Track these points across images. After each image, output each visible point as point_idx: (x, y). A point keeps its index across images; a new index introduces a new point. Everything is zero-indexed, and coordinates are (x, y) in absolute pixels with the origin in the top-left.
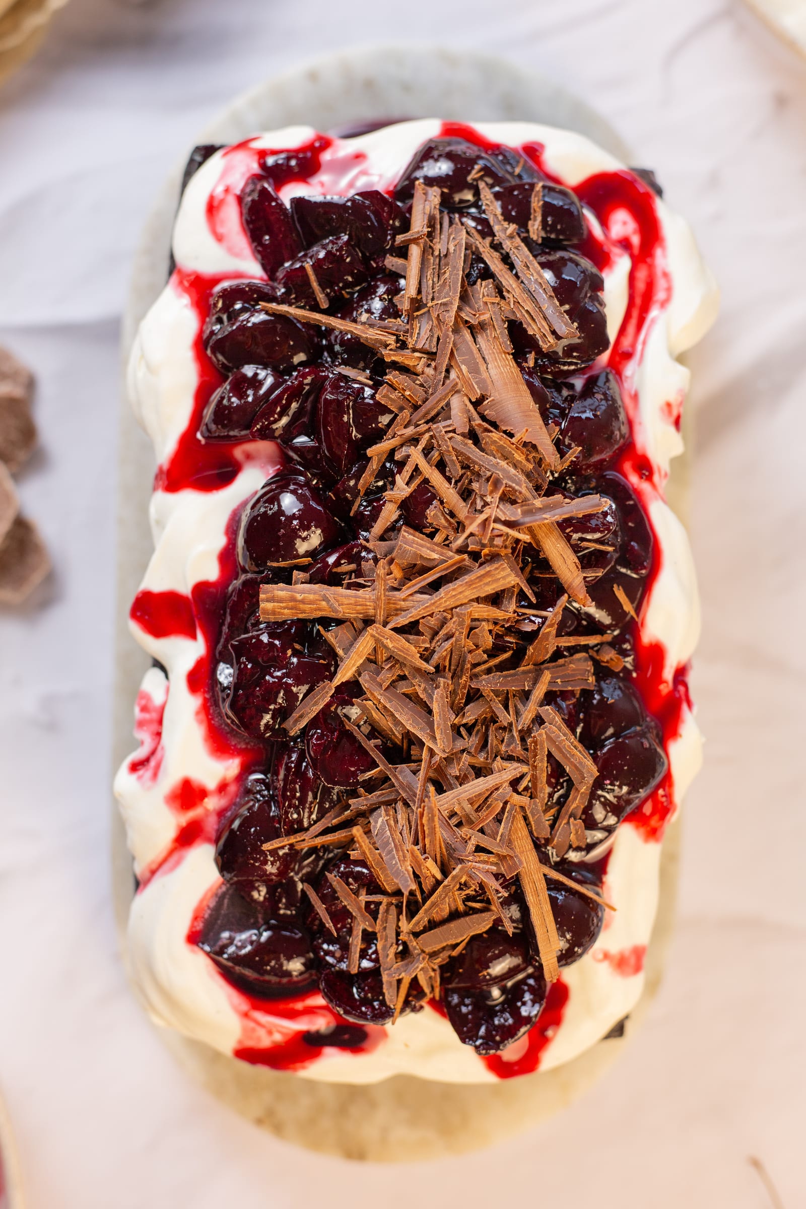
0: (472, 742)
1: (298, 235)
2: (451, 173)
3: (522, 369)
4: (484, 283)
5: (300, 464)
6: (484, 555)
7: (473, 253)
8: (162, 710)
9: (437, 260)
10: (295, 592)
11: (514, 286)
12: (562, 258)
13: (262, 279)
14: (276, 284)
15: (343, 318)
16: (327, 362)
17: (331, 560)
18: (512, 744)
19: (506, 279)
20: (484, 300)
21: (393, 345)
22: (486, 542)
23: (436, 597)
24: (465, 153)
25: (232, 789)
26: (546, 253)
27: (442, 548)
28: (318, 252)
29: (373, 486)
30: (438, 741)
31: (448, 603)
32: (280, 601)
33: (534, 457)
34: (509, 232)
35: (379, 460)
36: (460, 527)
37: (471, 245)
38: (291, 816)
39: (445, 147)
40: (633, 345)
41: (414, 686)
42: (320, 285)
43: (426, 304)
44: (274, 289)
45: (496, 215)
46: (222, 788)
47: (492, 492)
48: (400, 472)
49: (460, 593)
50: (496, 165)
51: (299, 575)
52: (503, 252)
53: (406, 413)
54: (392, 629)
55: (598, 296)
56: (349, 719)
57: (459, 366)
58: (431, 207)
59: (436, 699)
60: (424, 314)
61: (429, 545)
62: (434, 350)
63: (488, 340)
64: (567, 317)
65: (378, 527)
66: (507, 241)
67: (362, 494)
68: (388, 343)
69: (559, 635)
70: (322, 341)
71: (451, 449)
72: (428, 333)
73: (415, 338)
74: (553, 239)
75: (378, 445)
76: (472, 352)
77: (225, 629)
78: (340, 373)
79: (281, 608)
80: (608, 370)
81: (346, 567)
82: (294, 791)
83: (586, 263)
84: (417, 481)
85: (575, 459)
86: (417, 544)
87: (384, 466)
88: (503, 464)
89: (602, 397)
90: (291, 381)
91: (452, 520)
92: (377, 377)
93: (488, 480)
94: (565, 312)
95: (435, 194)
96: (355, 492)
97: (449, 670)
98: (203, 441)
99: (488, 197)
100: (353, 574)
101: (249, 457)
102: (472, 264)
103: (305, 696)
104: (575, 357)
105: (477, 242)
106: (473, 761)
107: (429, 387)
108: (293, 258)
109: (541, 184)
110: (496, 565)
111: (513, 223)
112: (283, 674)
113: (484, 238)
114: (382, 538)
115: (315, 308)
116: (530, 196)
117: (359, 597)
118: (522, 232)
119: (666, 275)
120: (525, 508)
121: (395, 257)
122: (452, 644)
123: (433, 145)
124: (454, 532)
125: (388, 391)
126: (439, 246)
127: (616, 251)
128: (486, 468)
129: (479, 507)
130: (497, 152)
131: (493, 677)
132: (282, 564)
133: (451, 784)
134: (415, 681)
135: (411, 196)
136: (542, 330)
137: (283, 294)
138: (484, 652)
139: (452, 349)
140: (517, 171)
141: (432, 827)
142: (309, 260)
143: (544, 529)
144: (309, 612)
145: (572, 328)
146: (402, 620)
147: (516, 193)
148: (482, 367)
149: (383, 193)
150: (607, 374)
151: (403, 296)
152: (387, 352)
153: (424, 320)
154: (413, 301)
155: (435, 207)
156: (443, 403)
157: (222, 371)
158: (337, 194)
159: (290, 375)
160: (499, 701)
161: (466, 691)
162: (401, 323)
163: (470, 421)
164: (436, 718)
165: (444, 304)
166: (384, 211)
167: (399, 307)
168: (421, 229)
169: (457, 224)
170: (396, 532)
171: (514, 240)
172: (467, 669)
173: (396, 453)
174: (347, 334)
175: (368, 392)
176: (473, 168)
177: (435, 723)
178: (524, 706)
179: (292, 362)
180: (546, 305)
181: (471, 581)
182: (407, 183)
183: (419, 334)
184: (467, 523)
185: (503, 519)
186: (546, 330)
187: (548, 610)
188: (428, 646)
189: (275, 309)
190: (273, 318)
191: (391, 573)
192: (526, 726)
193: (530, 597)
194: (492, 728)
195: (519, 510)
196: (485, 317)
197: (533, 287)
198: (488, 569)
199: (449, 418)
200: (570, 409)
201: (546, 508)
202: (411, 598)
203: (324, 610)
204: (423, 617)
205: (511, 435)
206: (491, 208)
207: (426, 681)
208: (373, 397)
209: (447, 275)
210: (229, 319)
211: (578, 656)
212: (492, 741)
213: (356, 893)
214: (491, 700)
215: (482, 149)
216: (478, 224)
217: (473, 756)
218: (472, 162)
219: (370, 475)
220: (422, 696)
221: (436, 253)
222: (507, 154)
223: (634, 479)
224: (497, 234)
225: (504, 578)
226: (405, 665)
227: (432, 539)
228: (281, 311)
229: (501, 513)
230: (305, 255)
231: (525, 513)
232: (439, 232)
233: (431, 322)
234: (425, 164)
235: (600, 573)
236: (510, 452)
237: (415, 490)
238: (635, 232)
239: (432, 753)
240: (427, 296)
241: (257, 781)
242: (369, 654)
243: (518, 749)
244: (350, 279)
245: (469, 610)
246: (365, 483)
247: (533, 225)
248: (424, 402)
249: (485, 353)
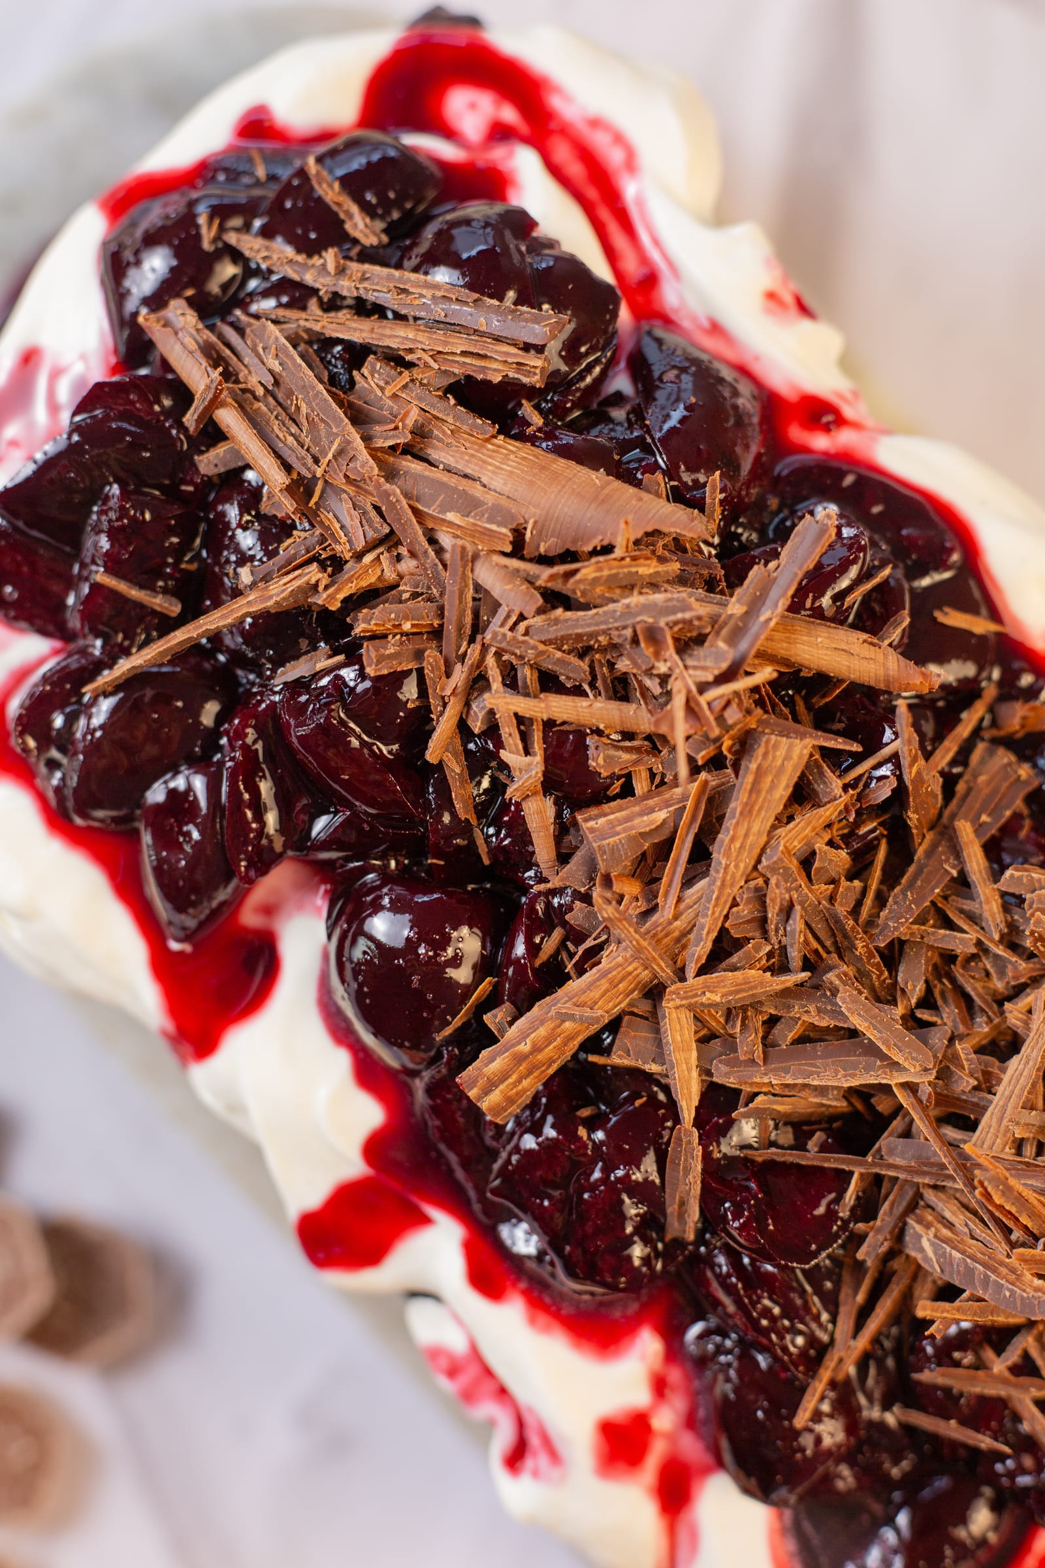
0: (949, 1015)
1: (47, 545)
2: (175, 263)
3: (532, 440)
4: (365, 371)
5: (348, 859)
6: (729, 750)
7: (310, 343)
8: (475, 1353)
9: (270, 399)
10: (514, 1045)
11: (411, 336)
12: (439, 234)
13: (56, 652)
14: (81, 642)
15: (217, 604)
16: (253, 684)
17: (520, 949)
18: (1005, 967)
19: (390, 336)
20: (388, 393)
21: (324, 579)
22: (716, 732)
23: (717, 872)
24: (167, 217)
25: (675, 1375)
26: (410, 248)
27: (659, 794)
28: (96, 545)
29: (479, 795)
30: (906, 1065)
31: (742, 865)
32: (504, 1076)
33: (665, 547)
34: (331, 267)
35: (455, 754)
36: (656, 743)
37: (297, 334)
38: (795, 1346)
39: (132, 235)
40: (644, 259)
41: (799, 1018)
42: (142, 587)
43: (314, 476)
44: (84, 652)
45: (291, 261)
46: (660, 1387)
47: (657, 655)
48: (499, 745)
49: (746, 835)
50: (226, 193)
51: (495, 1016)
52: (350, 302)
53: (432, 656)
54: (698, 974)
55: (536, 239)
56: (749, 1147)
57: (444, 520)
58: (192, 336)
59: (849, 1009)
60: (323, 492)
61: (637, 809)
62: (387, 530)
63: (448, 445)
64: (525, 309)
65: (543, 849)
66: (341, 283)
67: (474, 822)
68: (313, 581)
69: (928, 756)
70: (217, 660)
71: (542, 647)
72: (355, 514)
73: (344, 539)
74: (399, 219)
75: (435, 736)
76: (444, 485)
77: (460, 1174)
78: (285, 684)
79: (515, 1085)
80: (645, 326)
81: (550, 944)
82: (766, 1313)
83: (477, 209)
84: (537, 736)
85: (723, 495)
86: (620, 822)
87: (467, 752)
88: (635, 599)
89: (675, 372)
90: (228, 758)
91: (635, 743)
92: (342, 642)
93: (635, 641)
94: (516, 303)
95: (179, 312)
96: (465, 829)
97: (829, 952)
98: (187, 948)
99: (256, 247)
100: (569, 944)
101: (269, 910)
102: (322, 360)
103: (661, 1171)
104: (587, 354)
105: (302, 323)
106: (975, 1041)
107: (429, 588)
108: (70, 583)
109: (311, 161)
110: (760, 751)
111: (326, 250)
112: (603, 1170)
113: (304, 308)
114: (563, 858)
115: (167, 625)
116: (312, 189)
117: (610, 971)
118: (349, 249)
119: (596, 123)
120: (724, 632)
121: (207, 450)
122: (802, 917)
123: (113, 247)
124: (655, 756)
125: (377, 651)
126: (255, 378)
127: (498, 154)
128: (617, 629)
129: (657, 690)
130: (210, 175)
131: (896, 903)
132: (457, 1022)
133: (976, 1105)
134: (796, 1011)
135: (150, 345)
136: (510, 360)
137: (103, 647)
138: (850, 878)
139: (410, 506)
140: (261, 172)
141: (1016, 1198)
142: (94, 568)
143: (777, 635)
144: (556, 1056)
145: (550, 317)
146: (700, 949)
147: (288, 204)
148: (476, 491)
149: (107, 380)
150: (649, 333)
151: (271, 495)
152: (325, 596)
153: (332, 501)
154: (290, 490)
155: (198, 330)
156: (470, 593)
157: (122, 827)
158: (46, 442)
159: (220, 748)
160: (933, 926)
161: (878, 959)
162: (303, 534)
163: (531, 583)
164: (871, 1034)
165: (340, 453)
166: (133, 403)
167: (279, 516)
168: (208, 381)
169: (250, 325)
170: (572, 830)
171: (348, 272)
172: (853, 928)
173: (469, 722)
174: (242, 622)
175: (348, 674)
176: (198, 227)
177: (880, 1044)
178: (973, 899)
179: (206, 728)
180: (482, 320)
181: (746, 804)
182: (126, 333)
183: (342, 527)
184: (663, 729)
185: (710, 678)
186: (515, 355)
187: (885, 740)
188: (768, 948)
189: (113, 681)
190: (121, 695)
191: (622, 897)
192: (1002, 926)
193: (847, 748)
194: (957, 970)
195: (721, 644)
196: (414, 416)
197: (439, 312)
198: (753, 766)
199: (497, 605)
200: (649, 432)
201: (755, 605)
202: (682, 906)
203: (578, 1033)
204: (726, 917)
205: (608, 549)
206: (275, 257)
207: (811, 998)
208: (362, 675)
209: (304, 409)
210: (63, 750)
211: (975, 757)
212: (975, 989)
213: (980, 1365)
214: (922, 938)
215: (185, 188)
216: (278, 296)
217: (968, 1035)
218: (188, 219)
219: (462, 786)
220: (824, 1024)
221: (260, 391)
222: (227, 164)
223: (821, 442)
224: (317, 285)
225: (787, 758)
226: (760, 1002)
227: (633, 795)
228: (123, 674)
229: (698, 673)
230: (83, 566)
231: (732, 640)
232: (235, 359)
233: (344, 496)
234: (127, 283)
235: (905, 620)
236: (630, 573)
237: (545, 749)
238: (497, 105)
239: (911, 1088)
240: (304, 465)
241: (701, 1337)
242: (696, 1032)
243: (1022, 968)
244: (175, 540)
245: (781, 848)
246: (464, 802)
247: (355, 225)
248: (441, 616)
249: (461, 466)
